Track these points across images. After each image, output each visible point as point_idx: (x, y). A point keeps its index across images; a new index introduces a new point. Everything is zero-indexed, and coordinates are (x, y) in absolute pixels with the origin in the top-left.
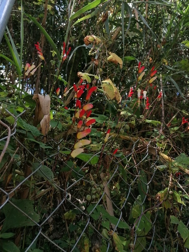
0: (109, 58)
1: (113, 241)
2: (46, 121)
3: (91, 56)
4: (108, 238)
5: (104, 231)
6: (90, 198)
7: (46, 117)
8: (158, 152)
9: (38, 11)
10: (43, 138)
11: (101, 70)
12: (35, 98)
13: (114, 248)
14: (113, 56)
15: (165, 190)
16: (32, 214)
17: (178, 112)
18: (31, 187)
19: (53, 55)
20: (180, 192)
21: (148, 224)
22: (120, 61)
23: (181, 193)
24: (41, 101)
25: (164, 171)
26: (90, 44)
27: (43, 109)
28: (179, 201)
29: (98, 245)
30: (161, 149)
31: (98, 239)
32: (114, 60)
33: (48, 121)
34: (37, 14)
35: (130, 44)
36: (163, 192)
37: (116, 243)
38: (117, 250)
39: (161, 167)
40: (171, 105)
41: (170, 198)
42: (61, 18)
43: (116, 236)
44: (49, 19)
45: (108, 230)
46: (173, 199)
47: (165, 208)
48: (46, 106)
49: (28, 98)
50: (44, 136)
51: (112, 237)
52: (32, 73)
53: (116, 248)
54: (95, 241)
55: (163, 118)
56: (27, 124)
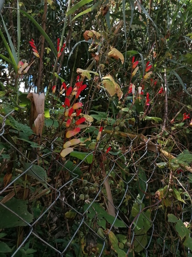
0: (109, 54)
1: (108, 240)
2: (40, 120)
3: (91, 52)
4: (104, 237)
5: (100, 230)
6: (84, 197)
7: (40, 116)
8: (159, 149)
9: (39, 6)
10: (36, 138)
11: (103, 65)
12: (30, 97)
13: (110, 247)
14: (114, 52)
15: (165, 188)
16: (26, 214)
17: (184, 107)
18: (25, 187)
19: (48, 52)
20: (181, 189)
21: (147, 222)
22: (121, 56)
23: (181, 191)
24: (35, 99)
25: (165, 168)
26: (90, 38)
27: (37, 108)
28: (180, 199)
29: (92, 244)
30: (163, 145)
31: (93, 238)
32: (115, 55)
33: (42, 120)
34: (38, 9)
35: (134, 38)
36: (162, 190)
37: (112, 242)
38: (113, 249)
39: (161, 165)
40: (176, 100)
41: (170, 196)
42: (63, 12)
43: (112, 235)
44: (51, 14)
45: (104, 229)
46: (173, 197)
47: (165, 206)
48: (40, 104)
49: (23, 97)
50: (37, 136)
51: (107, 236)
52: (26, 71)
53: (112, 247)
54: (90, 240)
55: (166, 114)
56: (19, 124)
